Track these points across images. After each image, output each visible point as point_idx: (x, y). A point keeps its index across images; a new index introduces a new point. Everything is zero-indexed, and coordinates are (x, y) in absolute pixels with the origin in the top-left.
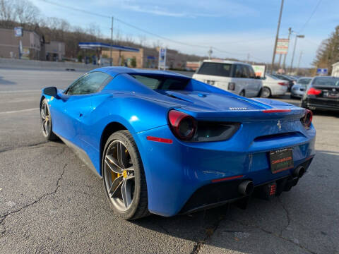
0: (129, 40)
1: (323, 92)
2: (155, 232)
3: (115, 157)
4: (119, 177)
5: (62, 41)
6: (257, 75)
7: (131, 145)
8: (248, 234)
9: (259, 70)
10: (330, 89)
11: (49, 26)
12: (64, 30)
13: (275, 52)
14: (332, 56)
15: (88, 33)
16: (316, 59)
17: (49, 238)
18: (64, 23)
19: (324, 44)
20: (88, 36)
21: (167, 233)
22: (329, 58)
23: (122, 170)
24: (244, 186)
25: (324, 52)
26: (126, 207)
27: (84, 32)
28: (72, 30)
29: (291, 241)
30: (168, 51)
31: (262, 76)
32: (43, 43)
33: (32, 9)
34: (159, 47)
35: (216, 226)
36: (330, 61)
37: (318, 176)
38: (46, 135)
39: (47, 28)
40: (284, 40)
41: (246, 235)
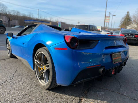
0: (45, 19)
1: (125, 35)
2: (60, 94)
3: (40, 60)
4: (42, 69)
5: (17, 20)
6: (98, 30)
7: (47, 53)
8: (104, 93)
9: (99, 28)
10: (128, 34)
11: (12, 14)
12: (18, 15)
13: (105, 22)
14: (126, 23)
15: (28, 16)
16: (120, 25)
17: (8, 100)
18: (18, 12)
19: (123, 18)
20: (28, 18)
21: (66, 94)
22: (125, 24)
23: (43, 66)
24: (101, 70)
25: (123, 22)
26: (46, 83)
27: (27, 16)
28: (21, 15)
29: (123, 95)
30: (62, 23)
31: (100, 30)
32: (9, 21)
33: (4, 7)
34: (58, 21)
35: (88, 90)
36: (125, 25)
37: (129, 67)
38: (9, 55)
39: (11, 15)
40: (108, 17)
41: (103, 93)
